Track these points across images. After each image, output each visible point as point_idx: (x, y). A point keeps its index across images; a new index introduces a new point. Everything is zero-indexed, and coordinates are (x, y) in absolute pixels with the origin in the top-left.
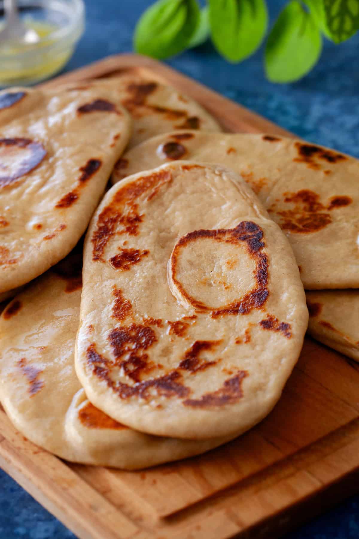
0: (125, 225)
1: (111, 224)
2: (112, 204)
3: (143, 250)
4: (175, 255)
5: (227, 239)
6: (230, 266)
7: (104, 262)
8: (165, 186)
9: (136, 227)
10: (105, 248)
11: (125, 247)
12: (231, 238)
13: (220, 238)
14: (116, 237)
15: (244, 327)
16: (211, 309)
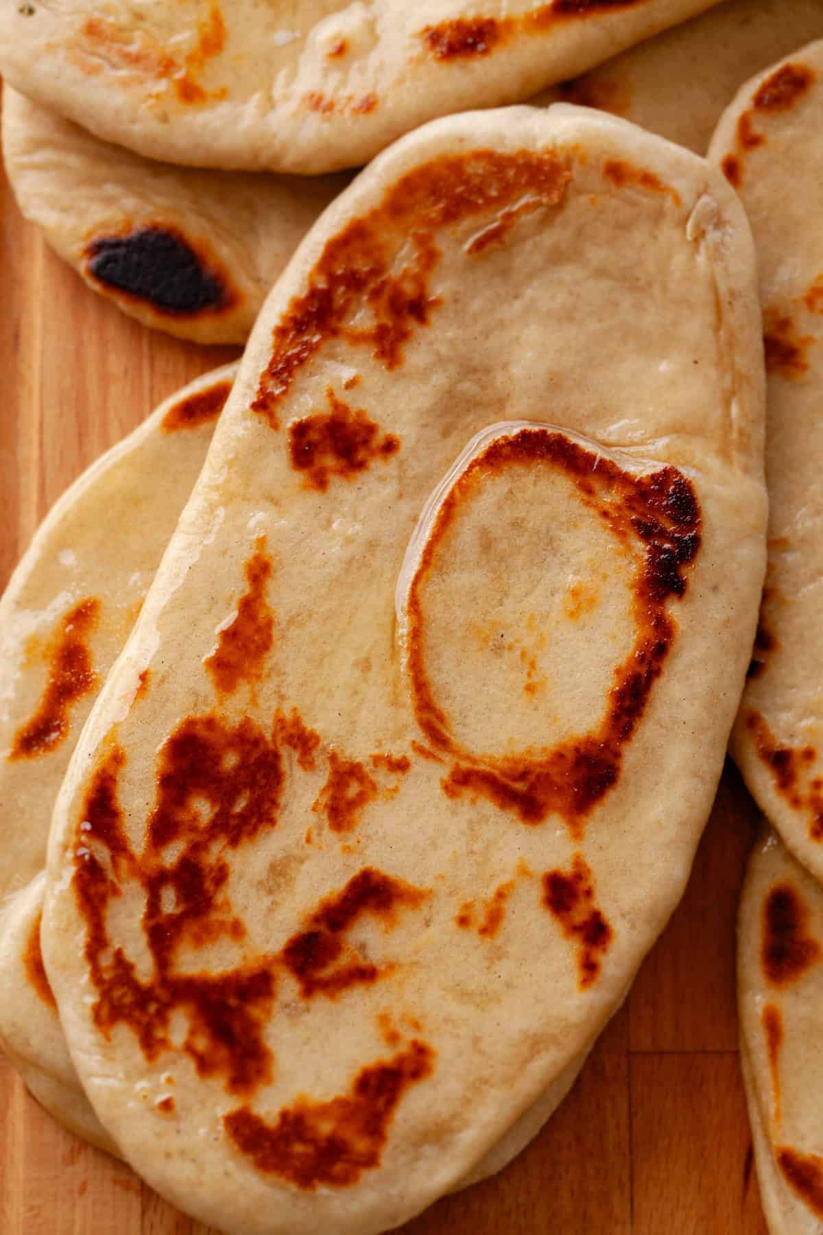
0: (377, 315)
1: (344, 293)
2: (375, 215)
3: (389, 431)
4: (457, 493)
5: (607, 507)
6: (572, 607)
7: (275, 426)
8: (537, 214)
9: (403, 336)
10: (298, 373)
11: (344, 397)
12: (619, 508)
13: (590, 491)
14: (342, 347)
15: (504, 871)
16: (454, 752)
